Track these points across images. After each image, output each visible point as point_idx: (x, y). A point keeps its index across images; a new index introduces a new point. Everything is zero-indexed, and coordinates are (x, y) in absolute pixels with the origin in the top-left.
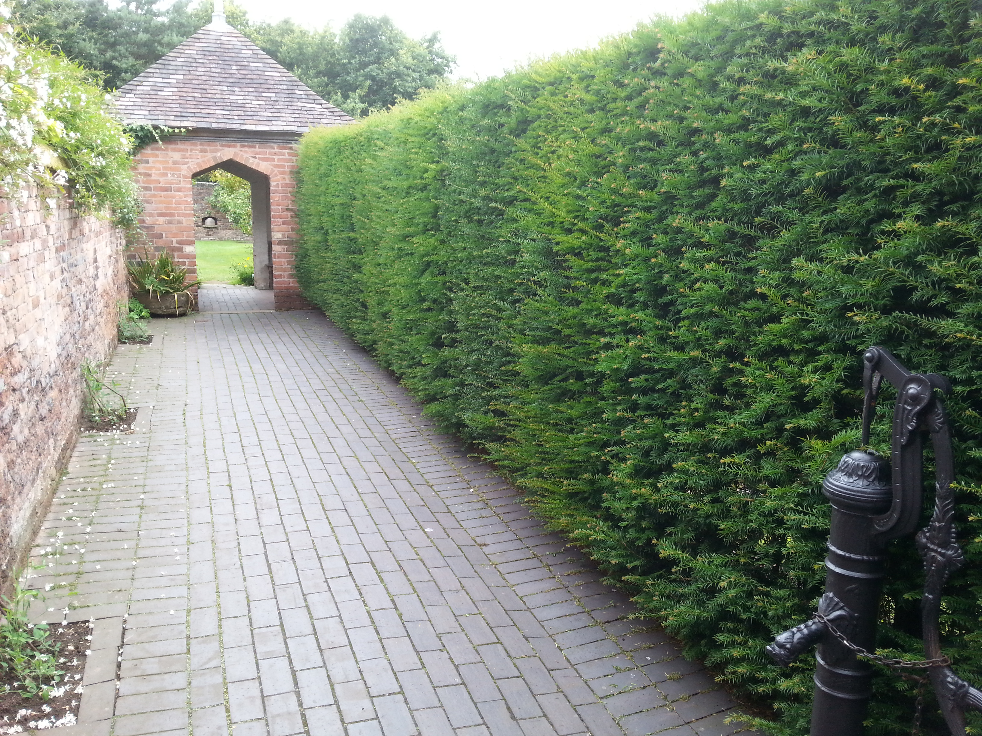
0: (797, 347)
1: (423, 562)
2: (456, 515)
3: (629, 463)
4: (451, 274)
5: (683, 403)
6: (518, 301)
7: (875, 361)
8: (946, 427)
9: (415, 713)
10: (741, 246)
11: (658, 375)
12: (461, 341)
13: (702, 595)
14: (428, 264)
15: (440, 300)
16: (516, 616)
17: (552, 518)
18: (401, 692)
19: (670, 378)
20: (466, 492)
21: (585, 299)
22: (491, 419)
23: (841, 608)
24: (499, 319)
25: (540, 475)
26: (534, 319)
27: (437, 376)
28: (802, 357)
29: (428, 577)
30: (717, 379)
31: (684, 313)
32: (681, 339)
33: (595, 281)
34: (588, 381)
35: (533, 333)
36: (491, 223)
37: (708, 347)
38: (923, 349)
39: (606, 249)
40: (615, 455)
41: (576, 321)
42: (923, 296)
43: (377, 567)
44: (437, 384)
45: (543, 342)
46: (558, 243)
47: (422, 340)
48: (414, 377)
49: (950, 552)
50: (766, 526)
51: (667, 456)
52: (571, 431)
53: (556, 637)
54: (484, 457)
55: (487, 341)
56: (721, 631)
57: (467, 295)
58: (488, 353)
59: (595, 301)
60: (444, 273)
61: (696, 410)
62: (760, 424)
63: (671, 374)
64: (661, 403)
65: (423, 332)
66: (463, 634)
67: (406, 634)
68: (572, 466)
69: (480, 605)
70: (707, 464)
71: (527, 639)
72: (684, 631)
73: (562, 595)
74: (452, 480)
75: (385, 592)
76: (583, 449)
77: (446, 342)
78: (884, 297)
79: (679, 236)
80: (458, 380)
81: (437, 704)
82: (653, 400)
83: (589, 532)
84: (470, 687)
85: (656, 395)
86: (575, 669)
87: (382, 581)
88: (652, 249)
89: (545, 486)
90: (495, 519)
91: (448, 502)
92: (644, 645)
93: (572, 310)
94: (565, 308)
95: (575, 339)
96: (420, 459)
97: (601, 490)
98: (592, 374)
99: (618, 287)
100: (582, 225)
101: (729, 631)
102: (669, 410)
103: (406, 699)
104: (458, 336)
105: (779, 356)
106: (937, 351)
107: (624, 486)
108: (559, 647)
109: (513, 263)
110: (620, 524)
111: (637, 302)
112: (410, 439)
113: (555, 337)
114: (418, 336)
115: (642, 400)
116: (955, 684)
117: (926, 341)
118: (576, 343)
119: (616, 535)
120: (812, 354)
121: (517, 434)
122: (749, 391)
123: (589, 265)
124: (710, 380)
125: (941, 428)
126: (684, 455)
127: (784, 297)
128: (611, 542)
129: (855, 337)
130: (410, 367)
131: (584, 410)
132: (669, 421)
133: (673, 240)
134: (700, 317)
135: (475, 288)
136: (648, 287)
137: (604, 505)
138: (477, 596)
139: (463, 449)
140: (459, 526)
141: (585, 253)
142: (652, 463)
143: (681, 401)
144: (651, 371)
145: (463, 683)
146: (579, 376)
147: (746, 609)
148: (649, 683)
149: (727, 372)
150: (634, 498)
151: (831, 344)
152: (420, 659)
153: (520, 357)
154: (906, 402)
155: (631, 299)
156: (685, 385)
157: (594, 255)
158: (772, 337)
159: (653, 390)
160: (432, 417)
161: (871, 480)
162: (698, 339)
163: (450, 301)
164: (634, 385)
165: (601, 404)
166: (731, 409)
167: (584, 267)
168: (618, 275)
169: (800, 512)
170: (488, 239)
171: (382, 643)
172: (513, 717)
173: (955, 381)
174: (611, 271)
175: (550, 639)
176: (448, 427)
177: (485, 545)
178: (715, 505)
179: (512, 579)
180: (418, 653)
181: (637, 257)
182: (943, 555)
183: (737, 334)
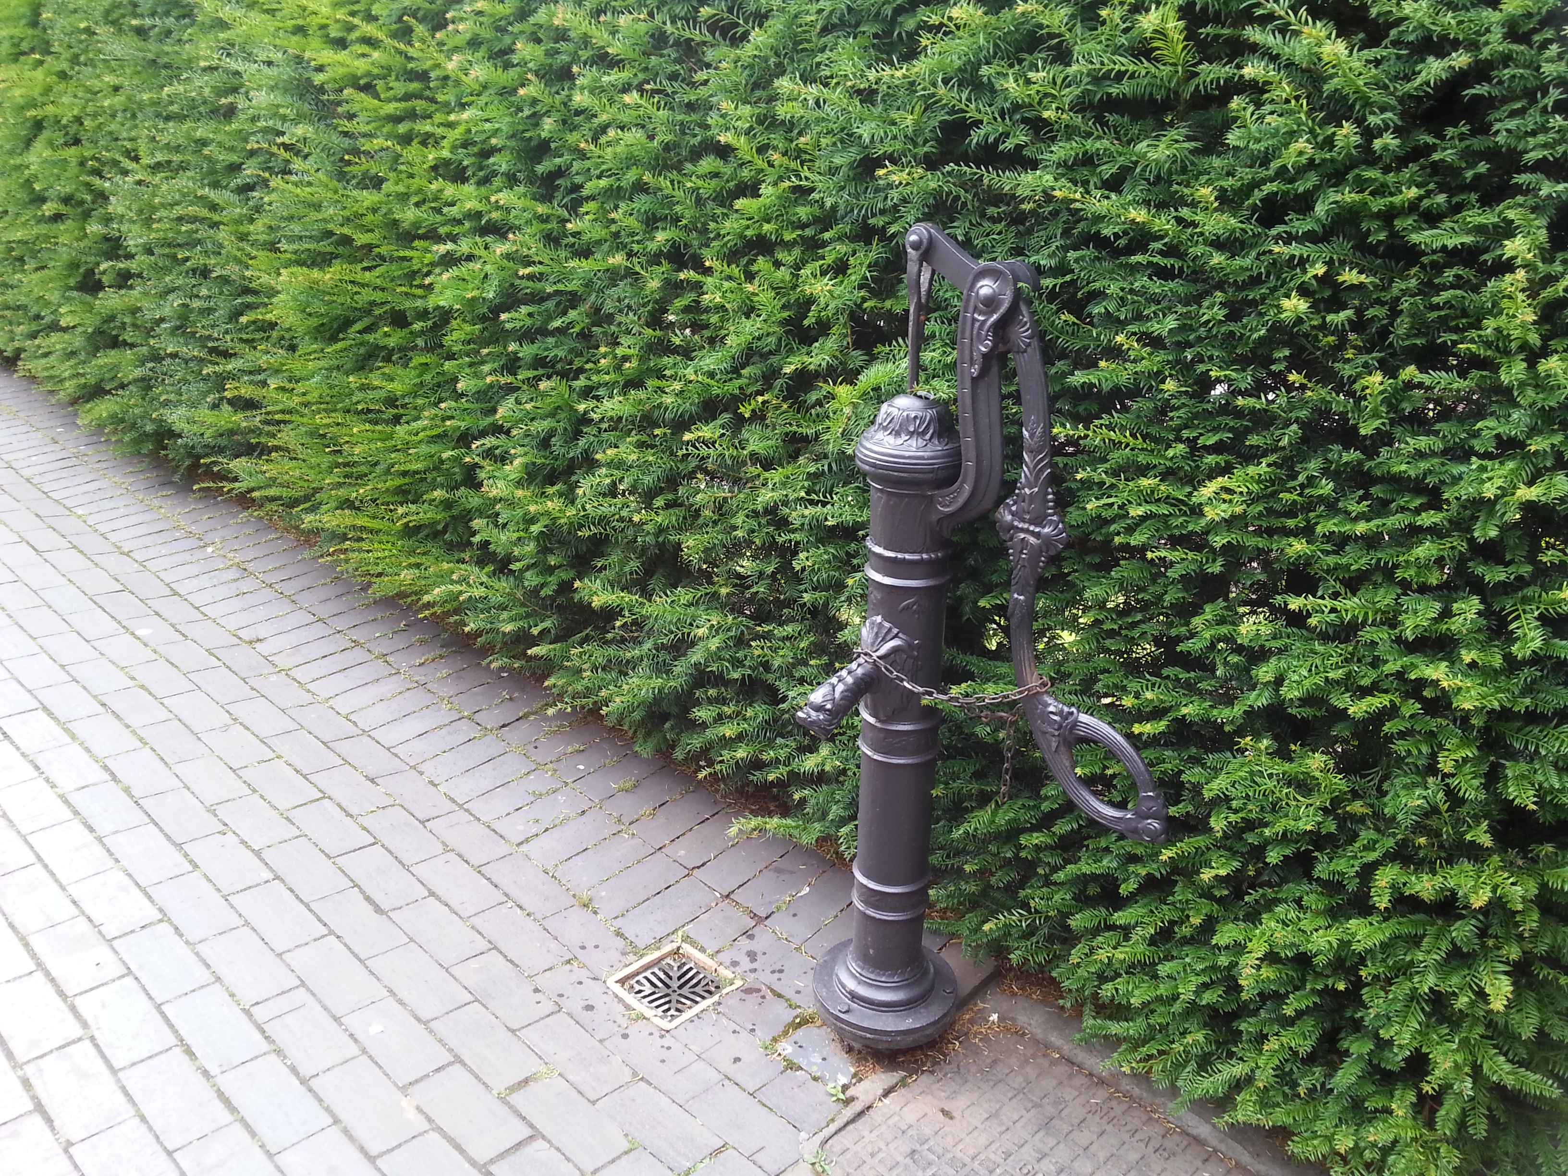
0: (788, 236)
1: (146, 690)
2: (188, 597)
3: (516, 462)
4: (95, 142)
5: (603, 349)
6: (250, 187)
7: (923, 247)
8: (1035, 343)
9: (200, 948)
10: (678, 61)
11: (550, 304)
12: (140, 275)
13: (663, 655)
14: (38, 125)
15: (79, 196)
16: (344, 747)
17: (380, 575)
18: (165, 917)
19: (574, 308)
20: (199, 554)
21: (392, 175)
22: (229, 417)
23: (896, 636)
24: (215, 225)
25: (348, 504)
26: (291, 218)
27: (97, 349)
28: (797, 252)
29: (164, 714)
30: (656, 302)
31: (589, 188)
32: (585, 238)
33: (406, 140)
34: (417, 326)
35: (295, 247)
36: (168, 33)
37: (636, 247)
38: (986, 224)
39: (423, 76)
40: (489, 454)
41: (379, 217)
42: (987, 136)
43: (57, 714)
44: (100, 362)
45: (321, 260)
46: (320, 69)
47: (51, 280)
48: (46, 355)
49: (1046, 530)
50: (760, 531)
51: (582, 442)
52: (397, 420)
53: (422, 768)
54: (227, 486)
55: (194, 271)
56: (698, 703)
57: (139, 183)
58: (204, 292)
59: (411, 176)
60: (77, 142)
61: (626, 358)
62: (735, 371)
63: (573, 300)
64: (561, 354)
65: (51, 264)
66: (256, 796)
67: (147, 820)
68: (407, 480)
69: (274, 742)
70: (652, 447)
71: (372, 781)
72: (637, 715)
73: (418, 698)
74: (165, 536)
75: (86, 755)
76: (424, 449)
77: (105, 279)
78: (926, 141)
79: (563, 46)
80: (144, 350)
81: (237, 922)
82: (547, 349)
83: (457, 588)
84: (289, 880)
85: (551, 340)
86: (467, 810)
87: (73, 736)
88: (513, 73)
89: (359, 522)
90: (267, 593)
91: (168, 577)
92: (570, 750)
93: (369, 197)
94: (355, 193)
95: (384, 250)
96: (93, 508)
97: (466, 516)
98: (423, 314)
99: (454, 148)
100: (369, 29)
101: (710, 701)
102: (577, 364)
103: (177, 929)
104: (132, 266)
105: (756, 255)
106: (1008, 225)
107: (511, 503)
108: (431, 783)
109: (230, 112)
110: (511, 567)
111: (494, 174)
112: (63, 473)
113: (341, 250)
114: (39, 274)
115: (527, 351)
116: (1060, 713)
117: (992, 211)
118: (383, 259)
119: (504, 585)
120: (813, 246)
121: (287, 437)
122: (714, 319)
123: (391, 108)
124: (644, 305)
125: (1029, 345)
126: (611, 436)
127: (762, 150)
128: (496, 599)
129: (883, 212)
130: (33, 336)
131: (418, 380)
132: (581, 383)
133: (552, 53)
134: (615, 194)
135: (156, 167)
136: (512, 143)
137: (476, 539)
138: (265, 731)
139: (176, 478)
140: (201, 617)
141: (380, 85)
142: (556, 459)
143: (597, 347)
144: (538, 298)
145: (277, 877)
146: (399, 320)
147: (737, 663)
148: (590, 804)
149: (674, 288)
150: (532, 520)
151: (843, 227)
152: (186, 855)
153: (275, 293)
154: (976, 309)
155: (481, 169)
156: (599, 317)
157: (400, 87)
158: (745, 222)
159: (544, 332)
160: (101, 427)
161: (928, 437)
162: (616, 235)
163: (102, 197)
164: (508, 326)
165: (448, 365)
166: (687, 353)
167: (382, 112)
168: (451, 125)
169: (813, 503)
170: (166, 66)
171: (104, 845)
172: (378, 910)
173: (1039, 270)
174: (438, 118)
175: (413, 771)
176: (138, 442)
177: (259, 640)
178: (671, 511)
179: (324, 689)
180: (179, 846)
181: (485, 87)
182: (1037, 535)
183: (684, 222)
